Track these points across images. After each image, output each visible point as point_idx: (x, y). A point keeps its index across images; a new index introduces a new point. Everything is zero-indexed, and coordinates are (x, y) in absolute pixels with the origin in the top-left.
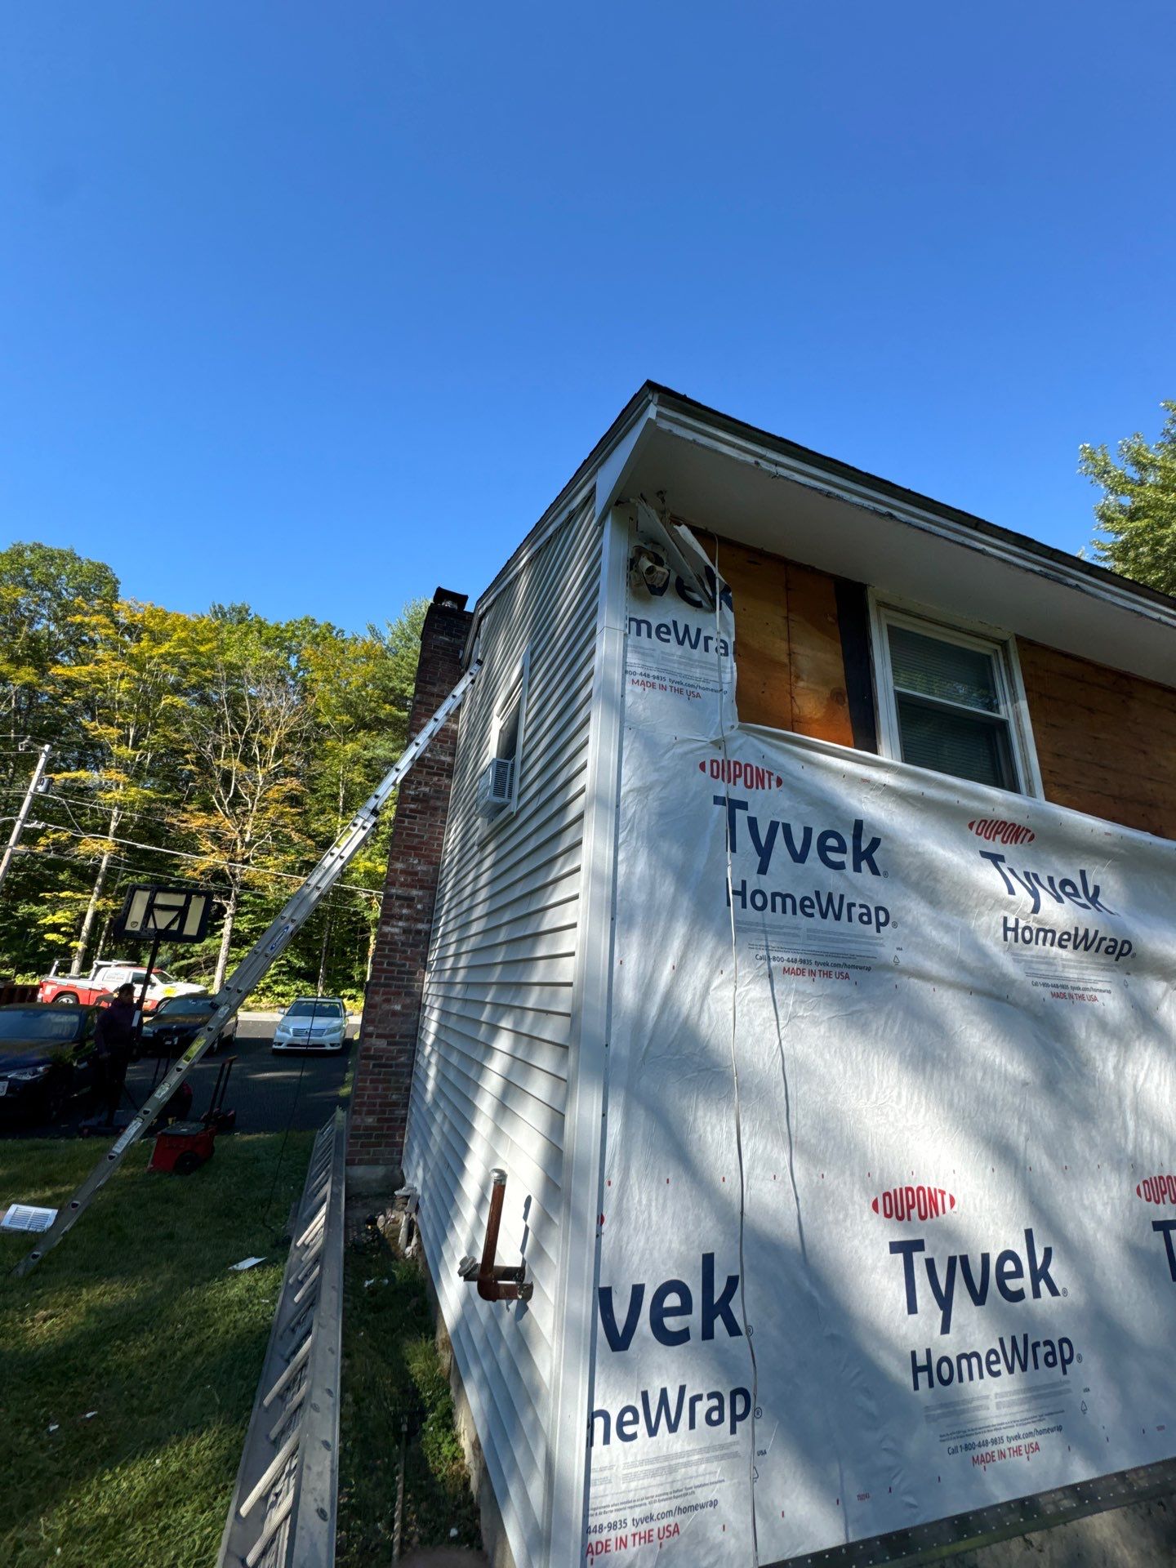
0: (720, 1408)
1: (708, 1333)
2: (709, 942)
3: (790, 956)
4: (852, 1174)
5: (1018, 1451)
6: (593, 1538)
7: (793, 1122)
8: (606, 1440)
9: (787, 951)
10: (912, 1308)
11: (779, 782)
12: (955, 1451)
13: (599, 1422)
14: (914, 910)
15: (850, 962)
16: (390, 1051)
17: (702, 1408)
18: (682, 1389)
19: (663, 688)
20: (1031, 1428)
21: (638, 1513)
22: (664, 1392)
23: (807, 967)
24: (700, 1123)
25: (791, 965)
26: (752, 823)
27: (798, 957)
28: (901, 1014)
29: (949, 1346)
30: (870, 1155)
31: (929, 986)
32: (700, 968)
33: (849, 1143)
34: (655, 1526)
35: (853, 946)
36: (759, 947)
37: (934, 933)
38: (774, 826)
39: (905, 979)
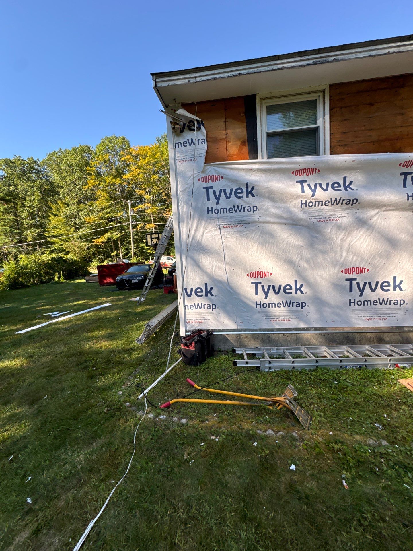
0: (210, 307)
1: (207, 295)
2: (203, 223)
3: (225, 223)
4: (242, 269)
5: (284, 320)
6: (187, 321)
7: (226, 259)
8: (188, 309)
9: (224, 222)
10: (257, 294)
11: (222, 178)
12: (266, 318)
13: (186, 307)
14: (267, 204)
15: (244, 222)
17: (206, 307)
18: (202, 304)
19: (186, 161)
20: (289, 317)
21: (195, 319)
22: (198, 304)
23: (230, 226)
24: (203, 260)
25: (226, 226)
26: (214, 192)
27: (227, 223)
28: (259, 233)
29: (267, 301)
30: (247, 265)
31: (270, 225)
32: (202, 229)
33: (241, 263)
34: (198, 321)
35: (245, 218)
36: (216, 223)
37: (273, 210)
38: (221, 191)
39: (262, 224)
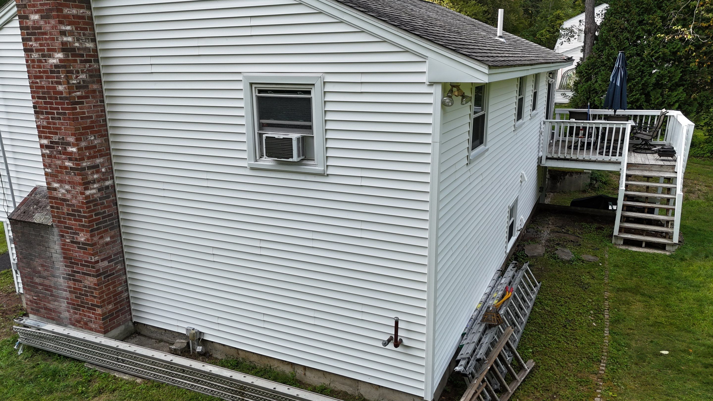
16: (110, 266)
